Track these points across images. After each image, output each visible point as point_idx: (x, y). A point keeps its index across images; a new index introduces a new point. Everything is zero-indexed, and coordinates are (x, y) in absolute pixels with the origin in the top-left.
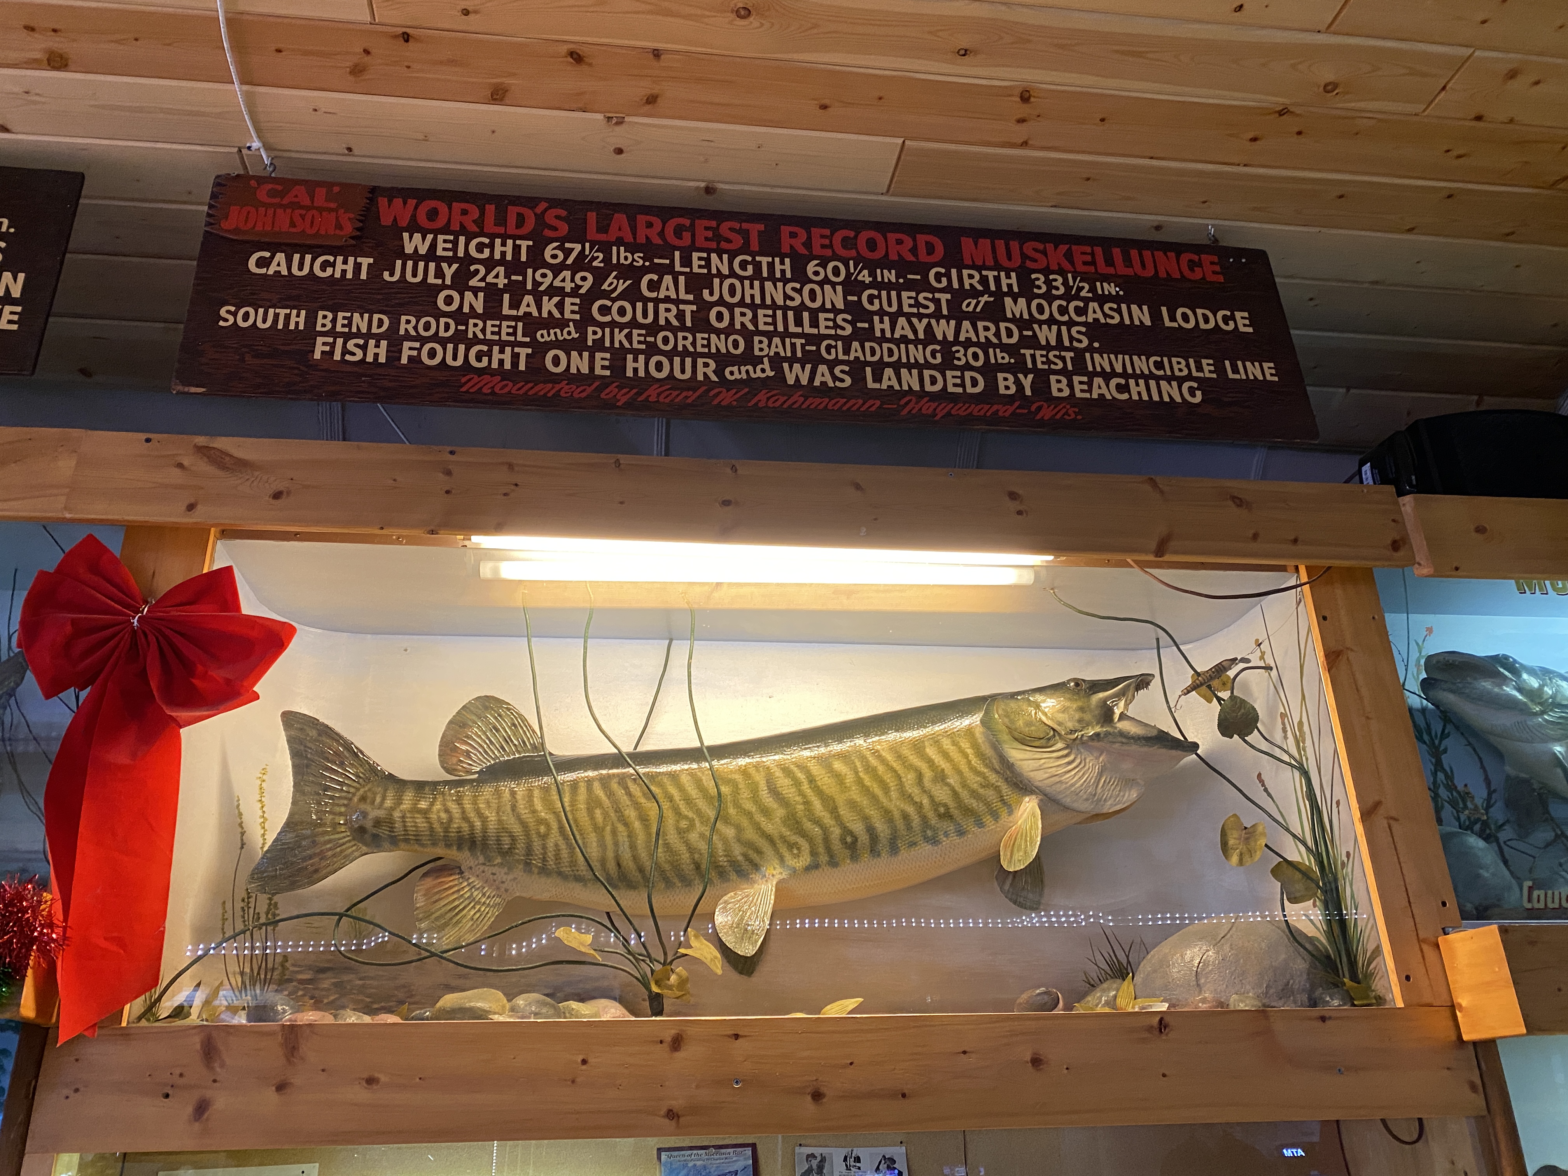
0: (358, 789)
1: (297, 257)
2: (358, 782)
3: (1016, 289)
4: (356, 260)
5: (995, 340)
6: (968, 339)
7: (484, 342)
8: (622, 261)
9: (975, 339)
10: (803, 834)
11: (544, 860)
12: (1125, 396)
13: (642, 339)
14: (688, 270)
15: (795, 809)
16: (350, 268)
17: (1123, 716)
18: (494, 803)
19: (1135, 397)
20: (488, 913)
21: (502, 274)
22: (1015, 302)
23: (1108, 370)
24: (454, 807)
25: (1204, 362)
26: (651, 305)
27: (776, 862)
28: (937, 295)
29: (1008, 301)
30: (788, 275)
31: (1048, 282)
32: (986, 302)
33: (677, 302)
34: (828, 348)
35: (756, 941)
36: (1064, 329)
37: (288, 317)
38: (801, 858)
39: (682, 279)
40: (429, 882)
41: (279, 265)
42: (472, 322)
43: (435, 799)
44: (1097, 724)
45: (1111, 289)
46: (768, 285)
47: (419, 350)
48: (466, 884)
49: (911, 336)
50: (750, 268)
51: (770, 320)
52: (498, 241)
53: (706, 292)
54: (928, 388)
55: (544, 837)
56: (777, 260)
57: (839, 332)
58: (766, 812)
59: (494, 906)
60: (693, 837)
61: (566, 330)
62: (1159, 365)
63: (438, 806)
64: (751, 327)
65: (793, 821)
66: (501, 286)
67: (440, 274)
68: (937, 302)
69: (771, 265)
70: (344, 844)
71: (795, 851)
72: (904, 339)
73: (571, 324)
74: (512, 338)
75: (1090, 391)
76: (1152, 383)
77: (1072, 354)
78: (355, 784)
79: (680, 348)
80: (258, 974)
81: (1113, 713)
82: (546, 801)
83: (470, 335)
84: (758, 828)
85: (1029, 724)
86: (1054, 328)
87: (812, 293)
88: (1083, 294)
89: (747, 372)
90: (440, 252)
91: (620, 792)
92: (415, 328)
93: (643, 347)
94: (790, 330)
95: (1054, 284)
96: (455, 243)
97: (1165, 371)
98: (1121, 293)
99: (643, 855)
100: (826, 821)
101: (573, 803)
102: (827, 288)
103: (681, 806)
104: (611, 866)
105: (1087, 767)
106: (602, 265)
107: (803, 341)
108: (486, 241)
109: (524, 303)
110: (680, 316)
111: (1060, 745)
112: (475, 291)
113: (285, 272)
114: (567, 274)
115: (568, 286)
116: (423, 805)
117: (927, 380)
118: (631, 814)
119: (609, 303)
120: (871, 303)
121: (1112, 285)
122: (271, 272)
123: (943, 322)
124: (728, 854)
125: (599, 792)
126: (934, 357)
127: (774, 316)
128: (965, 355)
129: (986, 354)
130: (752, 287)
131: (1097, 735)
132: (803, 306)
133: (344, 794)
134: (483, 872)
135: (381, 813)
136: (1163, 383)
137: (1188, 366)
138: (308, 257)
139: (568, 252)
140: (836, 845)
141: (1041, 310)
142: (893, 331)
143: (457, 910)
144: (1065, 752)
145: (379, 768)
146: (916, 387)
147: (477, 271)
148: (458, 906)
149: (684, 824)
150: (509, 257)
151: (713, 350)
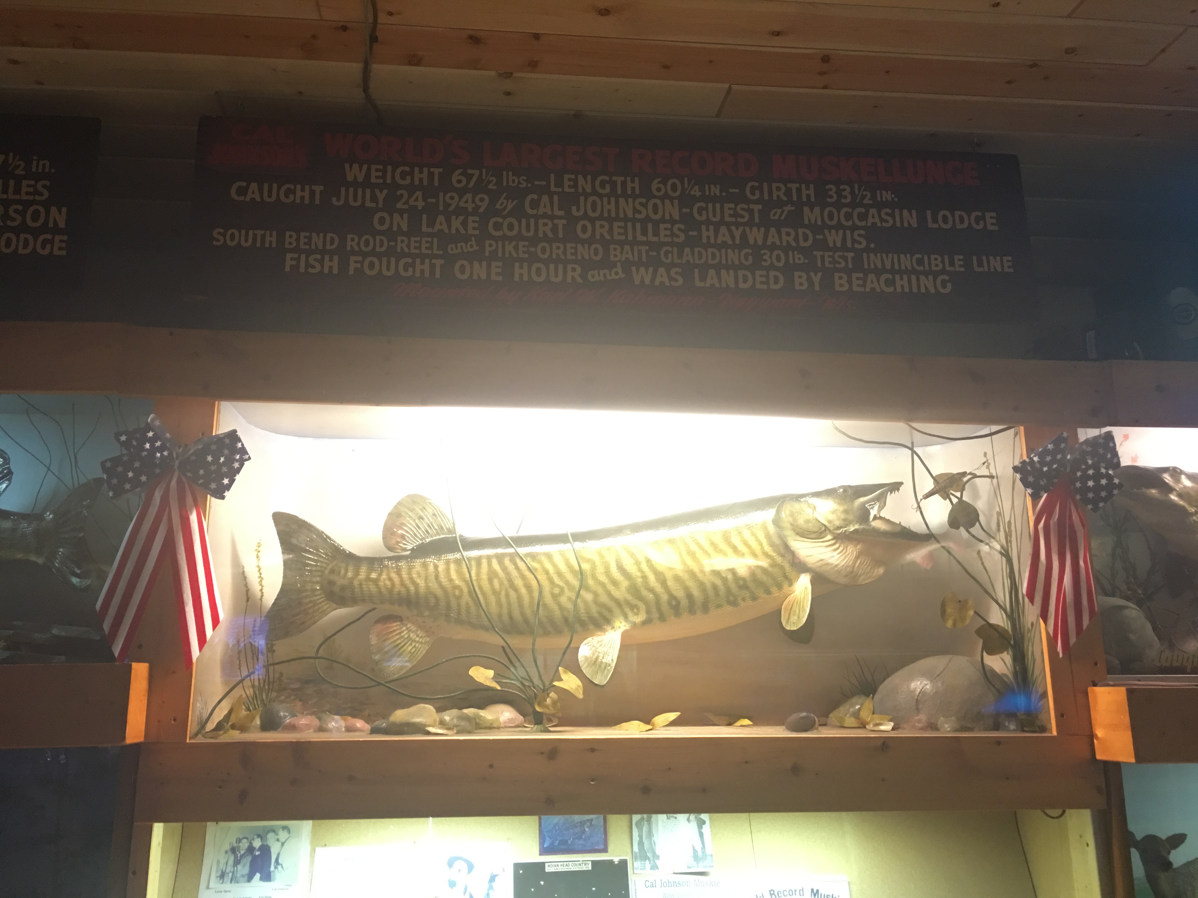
0: (328, 564)
1: (266, 186)
2: (328, 559)
3: (813, 199)
4: (311, 188)
5: (794, 244)
6: (773, 243)
7: (409, 255)
8: (511, 184)
9: (778, 243)
10: (641, 599)
11: (459, 613)
12: (891, 289)
13: (525, 249)
14: (560, 190)
15: (636, 581)
16: (307, 194)
17: (875, 518)
18: (423, 573)
19: (899, 289)
20: (421, 648)
21: (420, 198)
22: (812, 211)
23: (879, 266)
24: (394, 576)
25: (956, 257)
26: (532, 221)
27: (622, 619)
28: (752, 206)
29: (806, 209)
30: (637, 192)
31: (839, 193)
32: (789, 211)
33: (552, 217)
34: (666, 253)
35: (607, 675)
36: (848, 232)
37: (263, 237)
38: (639, 616)
39: (556, 198)
40: (380, 627)
41: (253, 193)
42: (399, 239)
43: (382, 571)
44: (857, 522)
45: (888, 196)
46: (622, 200)
47: (362, 262)
48: (405, 628)
49: (730, 242)
50: (608, 187)
51: (622, 231)
52: (417, 170)
53: (574, 209)
54: (742, 286)
55: (459, 598)
56: (629, 179)
57: (675, 240)
58: (615, 583)
59: (425, 643)
60: (563, 600)
61: (469, 243)
62: (920, 262)
63: (384, 576)
64: (608, 237)
65: (634, 590)
66: (420, 208)
67: (374, 199)
68: (751, 212)
69: (624, 184)
70: (320, 603)
71: (635, 611)
72: (725, 245)
73: (473, 238)
74: (429, 252)
75: (864, 285)
76: (913, 277)
77: (852, 254)
78: (326, 561)
79: (554, 256)
80: (264, 685)
81: (869, 513)
82: (459, 572)
83: (399, 250)
84: (609, 594)
85: (807, 521)
86: (841, 232)
87: (655, 206)
88: (866, 201)
89: (605, 275)
90: (373, 180)
91: (511, 567)
92: (358, 244)
93: (526, 256)
94: (638, 239)
95: (843, 193)
96: (385, 172)
97: (924, 267)
98: (896, 199)
99: (528, 612)
100: (657, 590)
101: (478, 574)
102: (667, 201)
103: (554, 578)
104: (505, 617)
105: (848, 552)
106: (495, 187)
107: (647, 248)
108: (407, 169)
109: (438, 222)
110: (555, 229)
111: (829, 537)
112: (401, 212)
113: (258, 199)
114: (469, 196)
115: (470, 206)
116: (374, 575)
117: (741, 280)
118: (519, 582)
119: (500, 220)
120: (700, 214)
121: (889, 192)
122: (248, 199)
123: (755, 229)
124: (588, 612)
125: (496, 566)
126: (747, 259)
127: (626, 228)
128: (771, 257)
129: (787, 255)
130: (609, 203)
131: (856, 531)
132: (648, 219)
133: (318, 568)
134: (417, 620)
135: (345, 582)
136: (922, 277)
137: (943, 262)
138: (275, 186)
139: (469, 177)
140: (665, 607)
141: (831, 217)
142: (716, 240)
143: (400, 646)
144: (833, 542)
145: (341, 548)
146: (732, 285)
147: (402, 196)
148: (400, 644)
149: (556, 591)
150: (425, 183)
151: (579, 257)
